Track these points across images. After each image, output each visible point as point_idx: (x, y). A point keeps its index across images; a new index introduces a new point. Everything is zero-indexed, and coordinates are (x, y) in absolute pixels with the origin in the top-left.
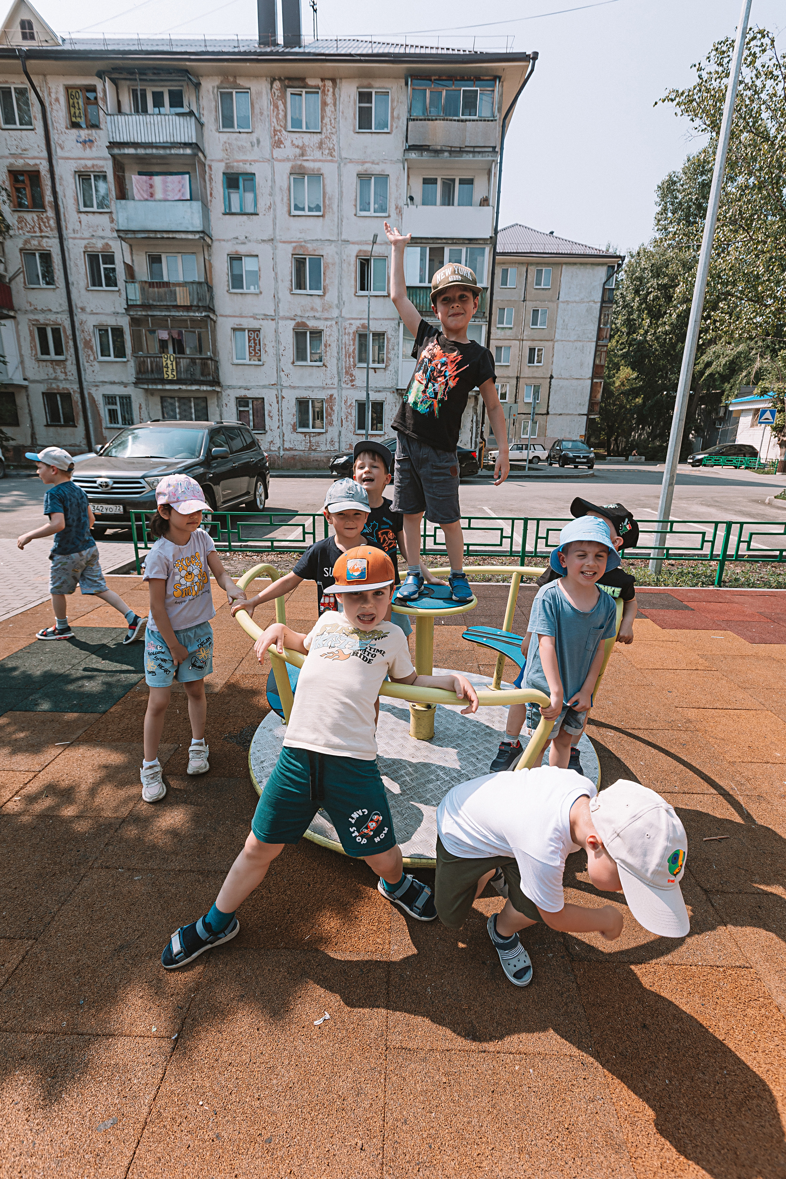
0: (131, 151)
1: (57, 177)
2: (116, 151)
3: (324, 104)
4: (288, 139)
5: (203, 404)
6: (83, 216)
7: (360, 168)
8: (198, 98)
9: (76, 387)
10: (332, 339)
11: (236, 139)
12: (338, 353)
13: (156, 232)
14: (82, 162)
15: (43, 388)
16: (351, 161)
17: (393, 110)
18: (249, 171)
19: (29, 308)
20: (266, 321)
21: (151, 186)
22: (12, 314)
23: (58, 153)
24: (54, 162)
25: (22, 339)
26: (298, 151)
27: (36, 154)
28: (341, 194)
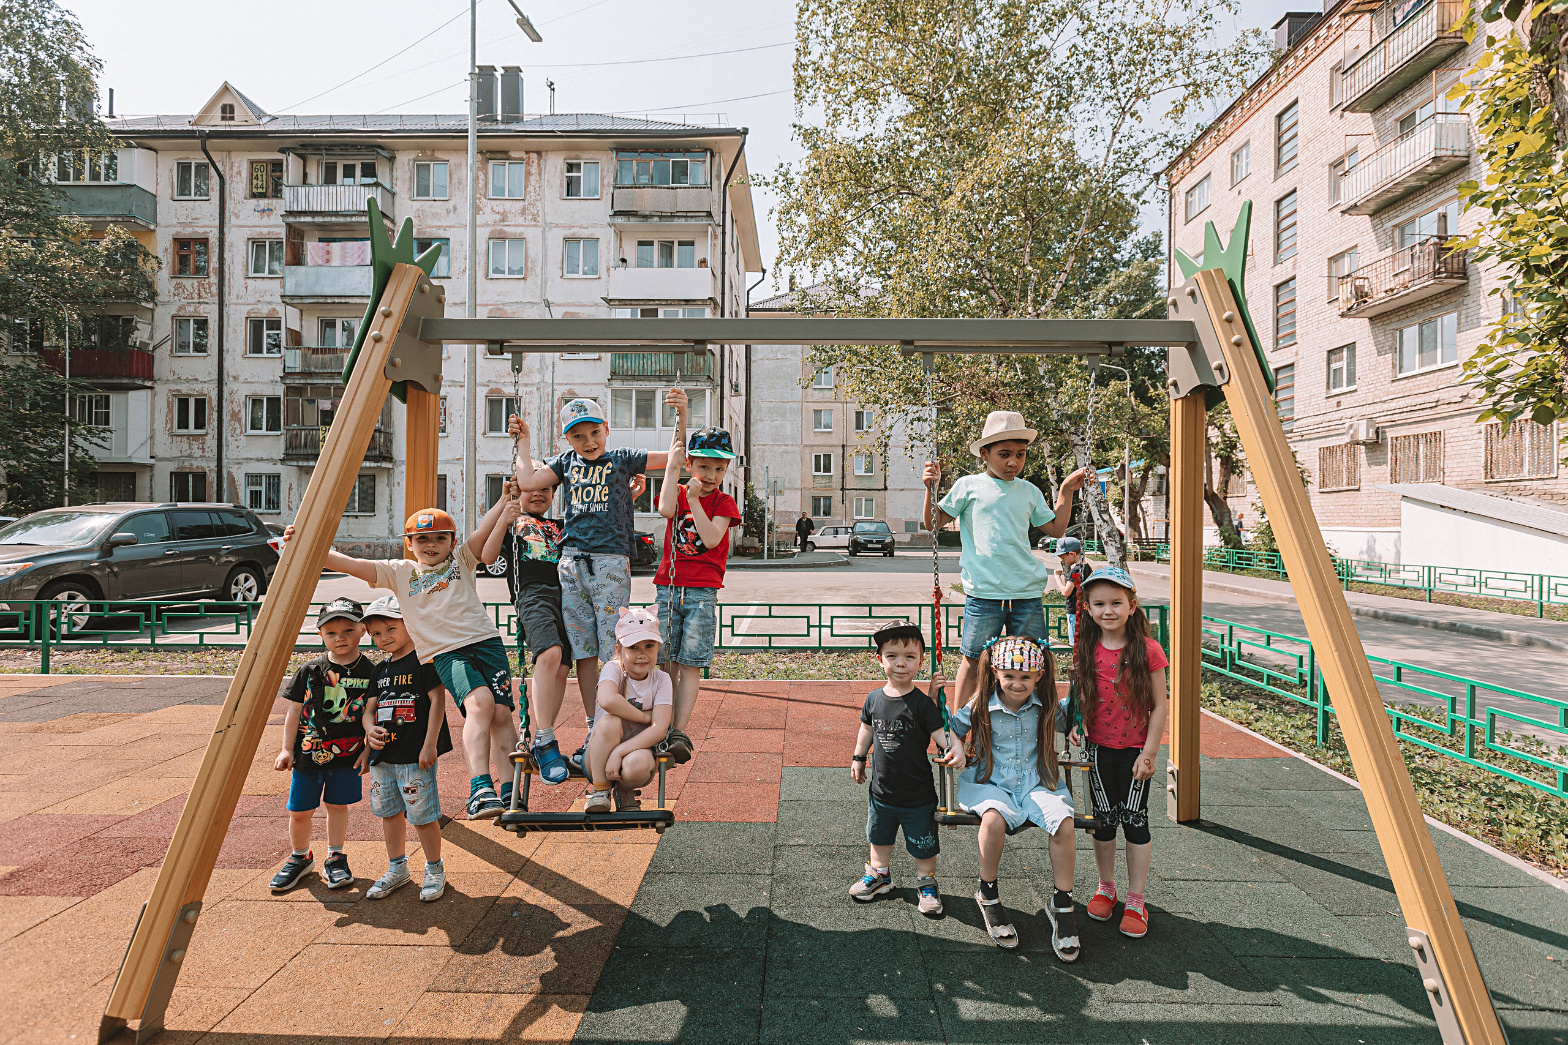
0: (309, 219)
1: (227, 244)
2: (291, 219)
3: (528, 174)
4: (487, 206)
5: (372, 483)
6: (250, 282)
7: (568, 233)
8: (392, 170)
9: (213, 465)
10: (532, 406)
11: (430, 207)
12: (539, 422)
13: (326, 296)
14: (258, 229)
15: (172, 467)
16: (557, 226)
17: (603, 179)
18: (443, 236)
19: (171, 378)
20: (453, 388)
21: (328, 253)
22: (149, 384)
23: (231, 220)
24: (226, 230)
25: (157, 411)
26: (498, 217)
27: (207, 223)
28: (545, 257)
